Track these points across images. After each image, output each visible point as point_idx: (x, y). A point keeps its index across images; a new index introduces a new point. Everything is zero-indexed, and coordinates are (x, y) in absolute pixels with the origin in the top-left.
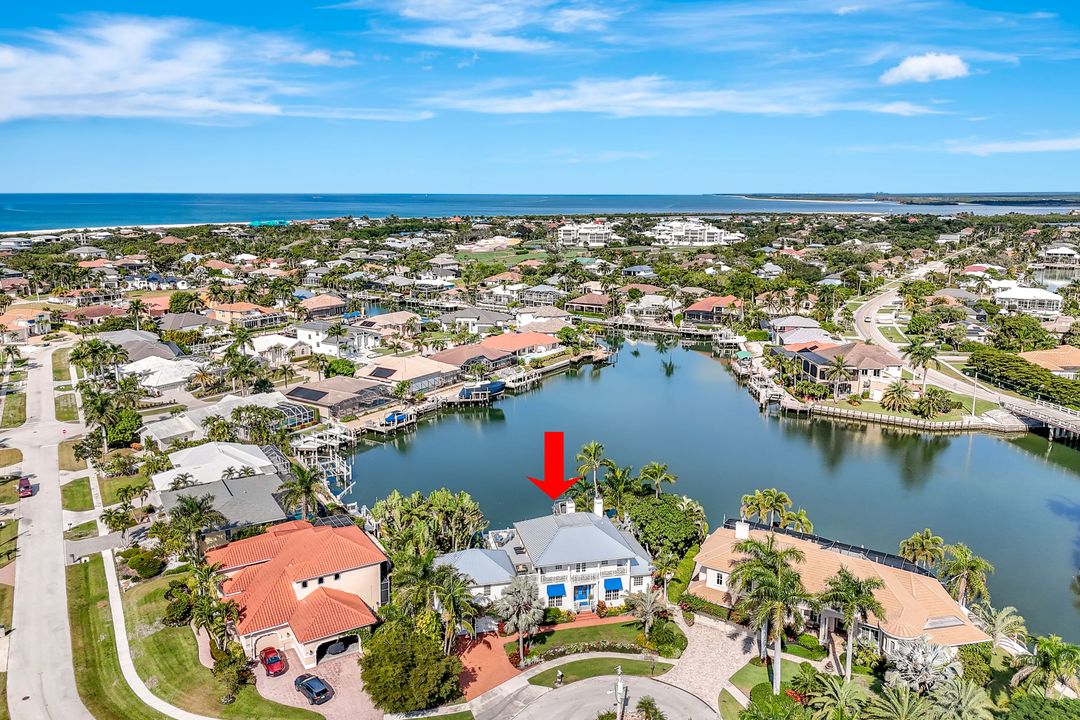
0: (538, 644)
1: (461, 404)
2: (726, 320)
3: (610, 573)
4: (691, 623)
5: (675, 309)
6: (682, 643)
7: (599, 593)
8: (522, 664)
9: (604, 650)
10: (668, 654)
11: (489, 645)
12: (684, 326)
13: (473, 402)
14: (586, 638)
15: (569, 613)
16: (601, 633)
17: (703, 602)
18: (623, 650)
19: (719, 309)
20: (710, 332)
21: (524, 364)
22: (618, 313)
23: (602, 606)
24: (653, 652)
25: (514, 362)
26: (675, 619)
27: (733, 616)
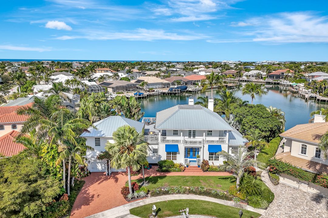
0: (150, 184)
1: (168, 93)
2: (286, 78)
3: (213, 141)
4: (276, 183)
5: (264, 75)
6: (269, 197)
7: (204, 154)
8: (130, 196)
9: (201, 193)
10: (256, 204)
11: (117, 180)
12: (267, 80)
13: (173, 93)
14: (188, 184)
15: (181, 165)
16: (201, 181)
17: (289, 166)
18: (216, 196)
19: (283, 73)
20: (279, 82)
21: (198, 85)
22: (240, 76)
23: (205, 163)
24: (243, 201)
25: (194, 84)
26: (263, 179)
27: (319, 179)
